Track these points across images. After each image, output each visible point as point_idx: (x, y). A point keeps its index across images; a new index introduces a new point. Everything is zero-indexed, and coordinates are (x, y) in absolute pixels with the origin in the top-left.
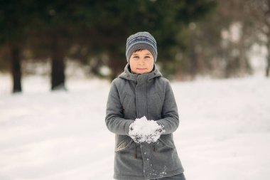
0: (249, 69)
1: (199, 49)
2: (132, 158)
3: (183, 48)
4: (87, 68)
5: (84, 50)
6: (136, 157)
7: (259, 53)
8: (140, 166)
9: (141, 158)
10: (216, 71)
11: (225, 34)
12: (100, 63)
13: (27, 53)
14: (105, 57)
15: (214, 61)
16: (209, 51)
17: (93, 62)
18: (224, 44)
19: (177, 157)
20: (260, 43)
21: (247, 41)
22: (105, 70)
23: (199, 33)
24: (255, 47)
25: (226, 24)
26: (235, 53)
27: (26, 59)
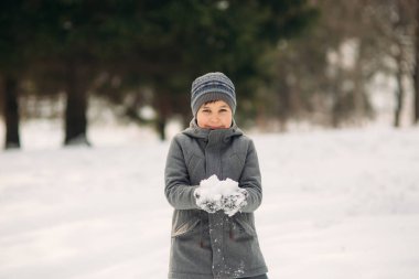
0: (368, 111)
1: (291, 80)
2: (196, 247)
3: (268, 80)
4: (120, 109)
5: (116, 81)
6: (202, 246)
7: (384, 86)
8: (207, 259)
9: (210, 248)
10: (318, 115)
11: (332, 57)
12: (140, 102)
13: (28, 84)
14: (148, 93)
15: (315, 99)
16: (307, 83)
17: (129, 99)
18: (331, 72)
19: (259, 250)
20: (386, 70)
21: (366, 67)
22: (148, 113)
23: (293, 55)
24: (379, 78)
25: (335, 41)
26: (348, 86)
27: (26, 94)
